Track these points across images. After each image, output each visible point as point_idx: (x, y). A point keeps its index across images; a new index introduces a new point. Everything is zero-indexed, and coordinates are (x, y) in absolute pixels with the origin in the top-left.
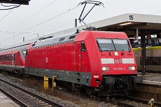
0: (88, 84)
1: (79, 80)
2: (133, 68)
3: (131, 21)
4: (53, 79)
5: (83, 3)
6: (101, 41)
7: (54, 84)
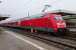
1: (47, 30)
2: (65, 26)
5: (45, 6)
7: (36, 31)
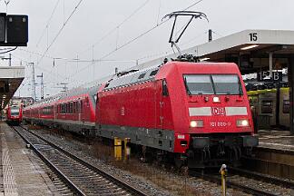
0: (171, 150)
1: (160, 142)
2: (245, 123)
3: (253, 42)
4: (126, 142)
5: (171, 16)
6: (190, 80)
7: (128, 151)
